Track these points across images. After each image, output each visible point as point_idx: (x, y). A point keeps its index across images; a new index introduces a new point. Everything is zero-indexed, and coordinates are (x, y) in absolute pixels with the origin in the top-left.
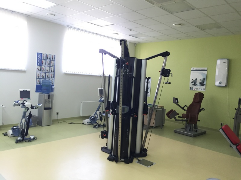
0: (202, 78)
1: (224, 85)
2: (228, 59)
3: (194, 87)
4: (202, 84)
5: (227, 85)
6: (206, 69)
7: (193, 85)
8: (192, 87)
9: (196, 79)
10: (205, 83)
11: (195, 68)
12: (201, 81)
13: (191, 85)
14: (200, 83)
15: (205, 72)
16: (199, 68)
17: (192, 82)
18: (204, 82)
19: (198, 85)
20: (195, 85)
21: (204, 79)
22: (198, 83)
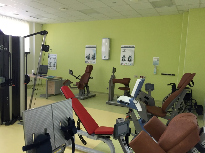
0: (93, 54)
1: (107, 59)
2: (109, 39)
3: (88, 61)
4: (93, 58)
5: (109, 59)
6: (95, 46)
7: (87, 59)
8: (86, 61)
9: (89, 54)
10: (95, 58)
11: (88, 46)
12: (92, 56)
13: (86, 59)
14: (92, 57)
15: (95, 49)
16: (91, 46)
17: (87, 57)
18: (95, 56)
19: (91, 59)
20: (89, 59)
21: (95, 54)
22: (91, 57)
